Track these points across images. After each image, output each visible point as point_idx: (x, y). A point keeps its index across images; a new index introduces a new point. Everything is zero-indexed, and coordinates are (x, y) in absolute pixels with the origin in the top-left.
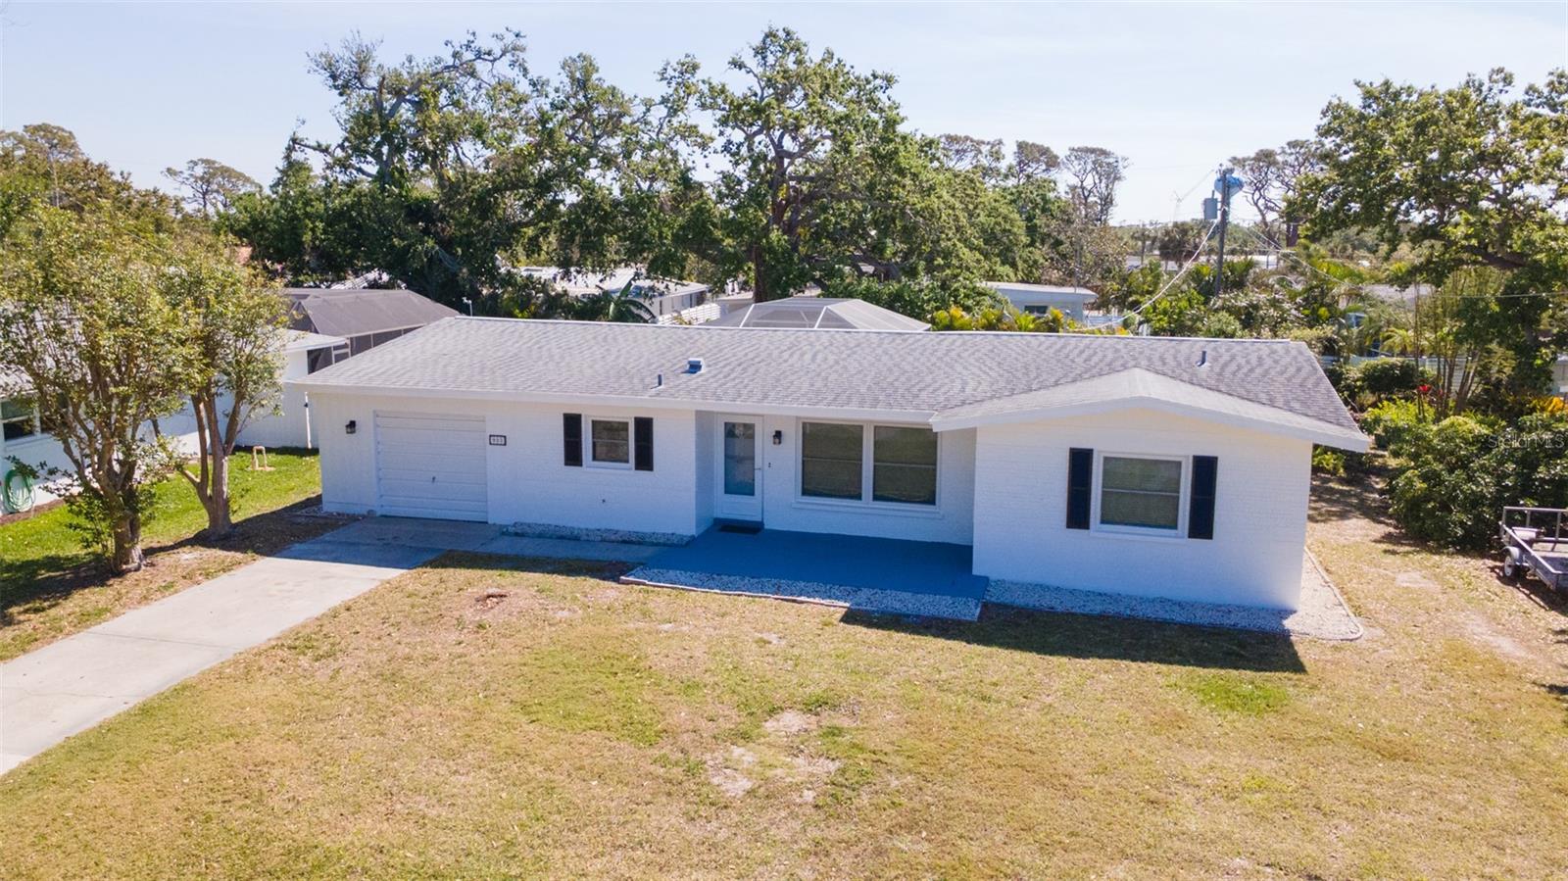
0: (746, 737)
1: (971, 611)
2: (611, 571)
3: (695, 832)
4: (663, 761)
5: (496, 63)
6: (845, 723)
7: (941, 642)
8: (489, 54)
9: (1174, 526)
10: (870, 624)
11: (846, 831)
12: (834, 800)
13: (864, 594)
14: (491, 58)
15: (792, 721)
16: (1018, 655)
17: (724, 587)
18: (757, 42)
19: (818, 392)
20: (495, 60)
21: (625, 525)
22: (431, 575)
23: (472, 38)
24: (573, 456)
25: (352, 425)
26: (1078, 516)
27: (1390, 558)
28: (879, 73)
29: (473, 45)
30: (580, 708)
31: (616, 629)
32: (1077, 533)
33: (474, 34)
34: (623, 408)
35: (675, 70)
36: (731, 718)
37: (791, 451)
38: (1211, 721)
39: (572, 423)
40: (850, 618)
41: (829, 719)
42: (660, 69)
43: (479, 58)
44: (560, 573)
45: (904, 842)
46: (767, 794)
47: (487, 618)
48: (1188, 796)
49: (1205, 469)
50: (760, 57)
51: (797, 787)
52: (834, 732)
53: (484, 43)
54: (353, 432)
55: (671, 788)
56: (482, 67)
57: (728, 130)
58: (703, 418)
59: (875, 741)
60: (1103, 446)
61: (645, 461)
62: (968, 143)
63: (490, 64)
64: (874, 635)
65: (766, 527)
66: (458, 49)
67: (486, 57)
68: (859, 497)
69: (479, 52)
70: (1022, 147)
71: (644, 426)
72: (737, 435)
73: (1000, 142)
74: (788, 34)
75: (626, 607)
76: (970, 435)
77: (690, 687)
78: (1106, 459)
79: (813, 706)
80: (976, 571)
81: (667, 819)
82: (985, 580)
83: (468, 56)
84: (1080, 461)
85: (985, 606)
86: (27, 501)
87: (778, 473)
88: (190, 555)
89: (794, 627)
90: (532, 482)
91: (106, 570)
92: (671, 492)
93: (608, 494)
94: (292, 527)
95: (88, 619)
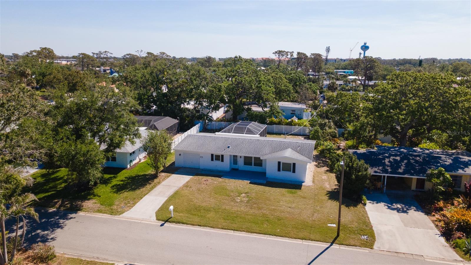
0: (239, 196)
1: (265, 182)
2: (220, 176)
3: (235, 204)
4: (231, 199)
6: (249, 195)
7: (261, 186)
9: (291, 171)
10: (252, 184)
11: (249, 204)
12: (248, 202)
13: (252, 180)
15: (244, 195)
16: (269, 188)
17: (234, 179)
19: (246, 152)
21: (219, 169)
22: (196, 177)
24: (212, 160)
25: (180, 155)
26: (279, 170)
27: (325, 174)
30: (221, 193)
31: (223, 184)
32: (279, 172)
34: (219, 153)
36: (237, 194)
37: (243, 159)
38: (288, 195)
39: (212, 155)
40: (250, 183)
41: (247, 194)
44: (213, 177)
45: (254, 205)
46: (241, 201)
47: (207, 183)
48: (282, 201)
49: (294, 164)
51: (244, 201)
52: (248, 196)
55: (232, 201)
58: (230, 156)
59: (252, 197)
60: (282, 161)
61: (222, 161)
62: (285, 53)
64: (253, 185)
65: (239, 169)
68: (252, 165)
70: (299, 53)
71: (222, 156)
72: (235, 157)
73: (293, 52)
75: (223, 182)
76: (266, 160)
77: (233, 191)
78: (283, 163)
79: (246, 193)
80: (267, 176)
81: (232, 203)
82: (268, 178)
84: (279, 163)
85: (267, 181)
86: (132, 164)
87: (241, 162)
88: (163, 174)
89: (243, 184)
90: (206, 163)
91: (155, 176)
92: (226, 165)
93: (217, 165)
94: (173, 169)
95: (159, 183)
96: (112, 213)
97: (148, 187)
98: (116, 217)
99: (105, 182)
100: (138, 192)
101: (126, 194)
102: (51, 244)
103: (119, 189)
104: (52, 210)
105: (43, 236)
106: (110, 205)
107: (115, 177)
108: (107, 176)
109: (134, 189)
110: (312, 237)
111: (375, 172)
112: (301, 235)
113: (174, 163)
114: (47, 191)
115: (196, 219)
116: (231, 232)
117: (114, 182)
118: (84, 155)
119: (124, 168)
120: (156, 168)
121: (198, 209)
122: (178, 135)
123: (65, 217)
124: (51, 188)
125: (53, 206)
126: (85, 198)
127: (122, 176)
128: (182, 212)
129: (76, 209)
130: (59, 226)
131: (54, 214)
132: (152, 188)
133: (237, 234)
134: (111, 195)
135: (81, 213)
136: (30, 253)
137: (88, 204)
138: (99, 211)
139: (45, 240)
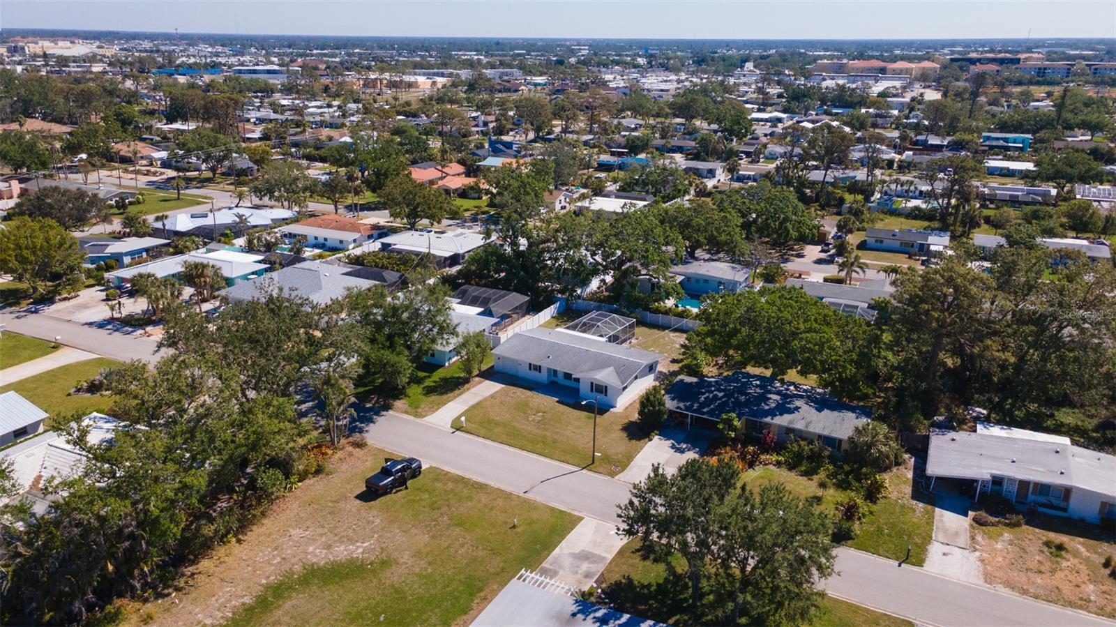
0: (535, 414)
2: (530, 389)
3: (525, 423)
4: (525, 416)
7: (565, 406)
9: (603, 394)
11: (538, 424)
12: (539, 421)
15: (541, 413)
17: (545, 394)
19: (563, 366)
21: (533, 380)
22: (508, 387)
24: (529, 369)
25: (499, 358)
26: (592, 391)
30: (520, 409)
31: (528, 400)
34: (536, 363)
36: (535, 412)
38: (583, 420)
39: (530, 364)
41: (546, 413)
45: (542, 426)
46: (533, 420)
48: (571, 425)
49: (607, 387)
51: (536, 420)
55: (525, 418)
59: (548, 416)
60: (595, 382)
61: (539, 372)
64: (558, 404)
68: (571, 380)
71: (542, 367)
72: (554, 371)
75: (531, 396)
76: (579, 378)
77: (532, 408)
78: (595, 384)
80: (575, 395)
81: (523, 421)
82: (580, 397)
84: (592, 383)
85: (576, 402)
86: (451, 362)
87: (560, 376)
88: (477, 379)
89: (547, 402)
90: (524, 372)
91: (467, 381)
92: (543, 377)
93: (534, 375)
94: (490, 375)
95: (468, 389)
96: (417, 415)
97: (457, 392)
98: (418, 420)
99: (419, 381)
100: (445, 397)
101: (434, 398)
102: (365, 435)
103: (430, 391)
104: (368, 405)
105: (360, 428)
106: (416, 408)
107: (429, 377)
108: (421, 374)
109: (442, 394)
110: (571, 461)
111: (678, 408)
112: (563, 458)
113: (493, 367)
114: (366, 385)
115: (483, 432)
116: (507, 447)
117: (428, 383)
118: (393, 366)
119: (442, 366)
120: (470, 372)
121: (490, 422)
122: (527, 317)
123: (377, 414)
124: (370, 382)
125: (370, 402)
126: (397, 398)
127: (439, 375)
128: (475, 423)
129: (387, 407)
130: (372, 422)
131: (370, 409)
132: (460, 394)
133: (511, 449)
134: (420, 396)
135: (391, 412)
136: (351, 439)
137: (398, 404)
138: (406, 412)
139: (361, 431)
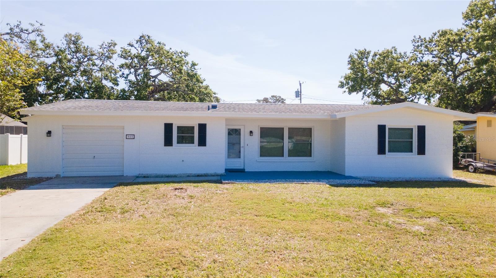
5: (30, 35)
8: (27, 31)
9: (412, 151)
14: (28, 32)
18: (138, 38)
20: (29, 33)
23: (19, 24)
24: (168, 142)
25: (49, 133)
26: (381, 150)
28: (184, 51)
29: (20, 26)
32: (382, 156)
33: (20, 22)
35: (106, 45)
37: (256, 139)
39: (168, 128)
42: (101, 44)
43: (22, 32)
49: (422, 130)
50: (139, 43)
53: (24, 26)
54: (50, 136)
56: (24, 36)
57: (123, 70)
61: (202, 142)
63: (27, 35)
65: (246, 171)
66: (13, 27)
67: (25, 32)
68: (282, 156)
69: (22, 29)
71: (203, 128)
72: (233, 134)
74: (149, 37)
78: (389, 129)
80: (347, 174)
83: (17, 30)
84: (381, 129)
